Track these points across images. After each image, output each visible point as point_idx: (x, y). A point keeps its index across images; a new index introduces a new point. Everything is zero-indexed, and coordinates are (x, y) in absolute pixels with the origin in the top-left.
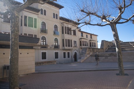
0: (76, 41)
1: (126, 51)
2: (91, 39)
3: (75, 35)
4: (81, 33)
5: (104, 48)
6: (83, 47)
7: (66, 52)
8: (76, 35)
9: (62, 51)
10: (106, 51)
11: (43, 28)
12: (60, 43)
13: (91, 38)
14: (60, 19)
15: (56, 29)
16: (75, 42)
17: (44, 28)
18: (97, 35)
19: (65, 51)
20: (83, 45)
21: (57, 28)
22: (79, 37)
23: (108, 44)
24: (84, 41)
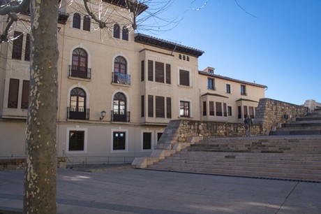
0: (189, 103)
2: (243, 97)
3: (188, 85)
4: (209, 79)
5: (267, 122)
6: (210, 118)
7: (154, 133)
8: (191, 85)
9: (139, 128)
10: (271, 133)
11: (79, 64)
12: (133, 106)
13: (244, 93)
14: (135, 41)
15: (122, 67)
16: (186, 104)
17: (83, 65)
18: (264, 87)
19: (148, 130)
20: (212, 113)
21: (125, 65)
22: (200, 90)
23: (282, 110)
24: (217, 103)
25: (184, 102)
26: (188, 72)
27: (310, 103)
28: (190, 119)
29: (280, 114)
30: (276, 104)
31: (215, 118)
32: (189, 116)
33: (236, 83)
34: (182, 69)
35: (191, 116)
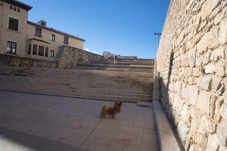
0: (16, 43)
3: (16, 30)
4: (36, 28)
6: (32, 56)
8: (19, 31)
13: (67, 43)
16: (13, 44)
18: (83, 40)
20: (35, 53)
22: (27, 35)
23: (80, 55)
24: (39, 46)
25: (12, 42)
26: (18, 20)
27: (106, 53)
28: (16, 55)
29: (77, 58)
30: (74, 50)
31: (37, 57)
32: (15, 53)
33: (61, 35)
34: (12, 17)
35: (17, 53)
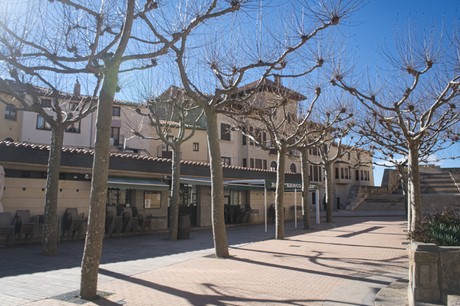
1: (436, 192)
5: (390, 185)
10: (394, 193)
